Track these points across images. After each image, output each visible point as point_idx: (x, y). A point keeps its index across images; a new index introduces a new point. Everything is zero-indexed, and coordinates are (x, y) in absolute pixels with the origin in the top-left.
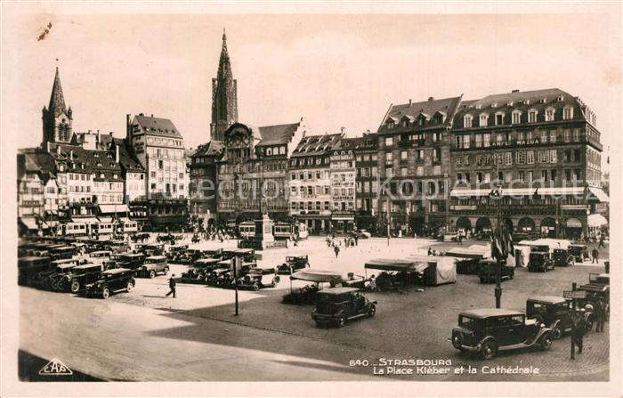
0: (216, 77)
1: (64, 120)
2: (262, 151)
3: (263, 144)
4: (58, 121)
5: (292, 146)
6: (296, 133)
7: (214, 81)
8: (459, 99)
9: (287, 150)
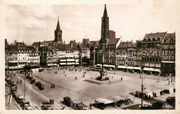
0: (103, 17)
1: (60, 33)
2: (109, 46)
3: (110, 44)
4: (58, 34)
5: (117, 45)
6: (119, 41)
7: (102, 18)
8: (166, 33)
9: (116, 46)
